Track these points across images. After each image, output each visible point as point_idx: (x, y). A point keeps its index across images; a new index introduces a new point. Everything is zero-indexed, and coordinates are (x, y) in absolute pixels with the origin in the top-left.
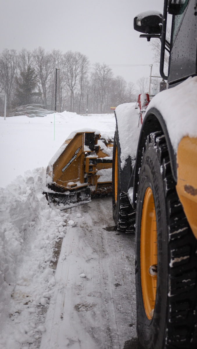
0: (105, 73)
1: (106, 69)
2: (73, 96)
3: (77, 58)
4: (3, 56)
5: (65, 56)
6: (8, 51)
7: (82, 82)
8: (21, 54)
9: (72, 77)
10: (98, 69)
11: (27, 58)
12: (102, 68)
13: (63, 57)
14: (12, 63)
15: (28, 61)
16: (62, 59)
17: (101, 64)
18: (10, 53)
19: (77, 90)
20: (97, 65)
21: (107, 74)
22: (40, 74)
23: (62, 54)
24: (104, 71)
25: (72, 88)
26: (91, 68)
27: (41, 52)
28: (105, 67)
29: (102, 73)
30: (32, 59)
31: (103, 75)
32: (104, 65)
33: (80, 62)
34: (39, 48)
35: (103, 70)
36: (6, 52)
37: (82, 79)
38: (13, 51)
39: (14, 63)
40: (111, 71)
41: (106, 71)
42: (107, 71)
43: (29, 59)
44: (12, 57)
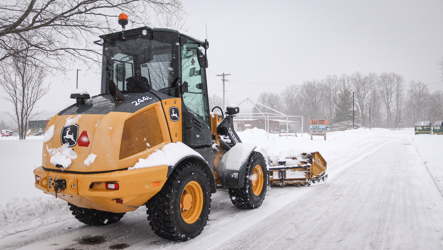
0: (421, 89)
1: (421, 85)
2: (390, 112)
3: (392, 78)
4: (326, 81)
5: (380, 77)
6: (331, 76)
7: (398, 99)
8: (342, 78)
9: (388, 95)
10: (414, 86)
11: (346, 81)
12: (418, 85)
13: (379, 78)
14: (334, 86)
15: (347, 84)
16: (378, 80)
17: (416, 82)
18: (332, 78)
19: (393, 107)
20: (412, 82)
21: (422, 90)
22: (357, 94)
23: (378, 75)
24: (420, 88)
25: (388, 104)
26: (406, 86)
27: (358, 75)
28: (420, 84)
29: (417, 89)
30: (350, 82)
31: (418, 91)
32: (419, 82)
33: (395, 80)
34: (356, 72)
35: (418, 87)
36: (329, 78)
37: (398, 96)
38: (334, 76)
39: (336, 86)
40: (427, 87)
41: (421, 87)
42: (423, 87)
43: (348, 82)
44: (334, 81)
